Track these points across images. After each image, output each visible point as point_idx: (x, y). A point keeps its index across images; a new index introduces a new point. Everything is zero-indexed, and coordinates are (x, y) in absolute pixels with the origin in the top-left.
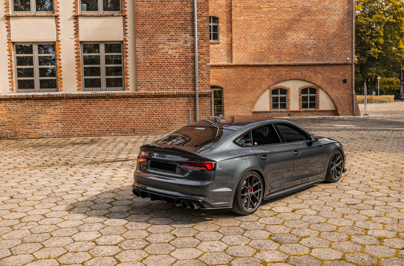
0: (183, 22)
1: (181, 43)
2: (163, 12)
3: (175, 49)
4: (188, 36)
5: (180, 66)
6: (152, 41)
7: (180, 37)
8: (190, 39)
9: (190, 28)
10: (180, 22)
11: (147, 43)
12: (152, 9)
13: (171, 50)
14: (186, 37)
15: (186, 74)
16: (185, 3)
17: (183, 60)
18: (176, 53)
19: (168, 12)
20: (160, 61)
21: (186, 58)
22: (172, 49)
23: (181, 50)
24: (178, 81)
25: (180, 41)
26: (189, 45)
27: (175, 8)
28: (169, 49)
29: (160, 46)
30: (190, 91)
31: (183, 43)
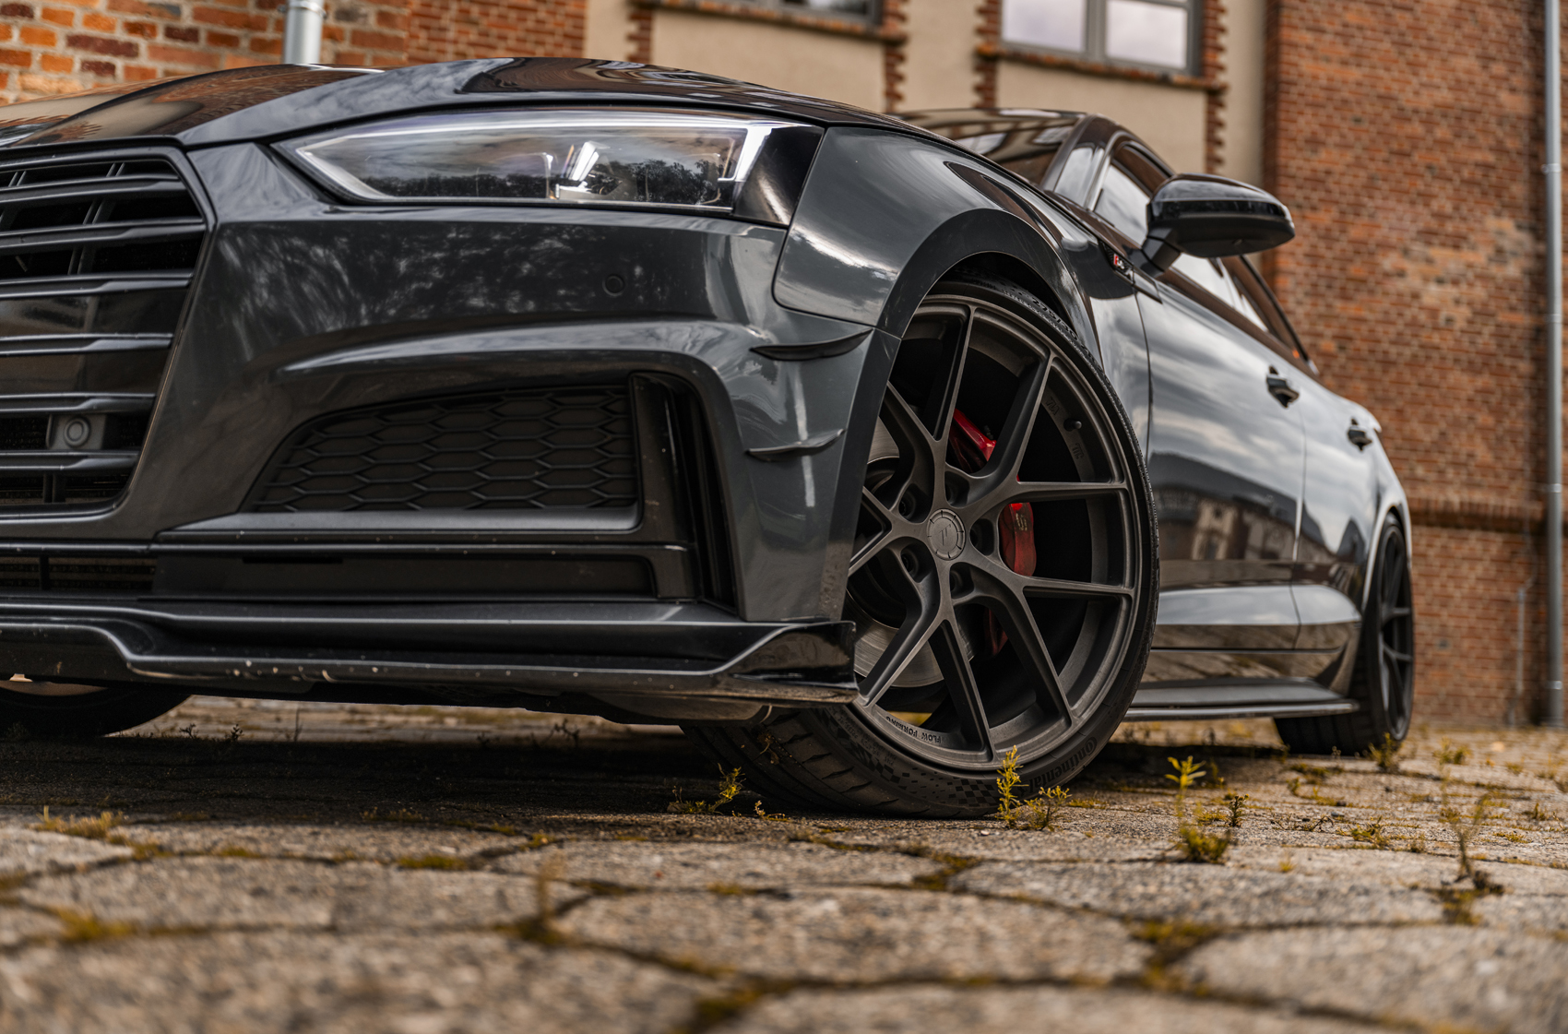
0: (1491, 158)
1: (1480, 257)
2: (1407, 98)
3: (1455, 282)
4: (1509, 231)
5: (1472, 369)
6: (1355, 232)
7: (1477, 226)
8: (1520, 243)
9: (1519, 190)
10: (1478, 156)
11: (1327, 237)
12: (1355, 74)
13: (1433, 288)
14: (1500, 233)
15: (1498, 413)
16: (1499, 69)
17: (1486, 339)
18: (1457, 302)
19: (1425, 102)
20: (1386, 333)
21: (1500, 335)
22: (1440, 281)
23: (1480, 292)
24: (1461, 444)
25: (1473, 248)
26: (1513, 270)
27: (1457, 86)
28: (1426, 279)
29: (1389, 262)
30: (1511, 500)
31: (1490, 260)
